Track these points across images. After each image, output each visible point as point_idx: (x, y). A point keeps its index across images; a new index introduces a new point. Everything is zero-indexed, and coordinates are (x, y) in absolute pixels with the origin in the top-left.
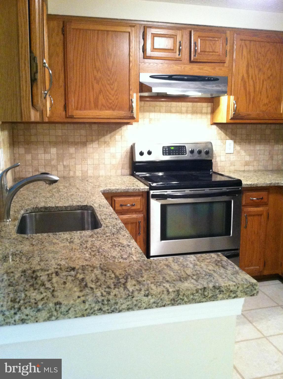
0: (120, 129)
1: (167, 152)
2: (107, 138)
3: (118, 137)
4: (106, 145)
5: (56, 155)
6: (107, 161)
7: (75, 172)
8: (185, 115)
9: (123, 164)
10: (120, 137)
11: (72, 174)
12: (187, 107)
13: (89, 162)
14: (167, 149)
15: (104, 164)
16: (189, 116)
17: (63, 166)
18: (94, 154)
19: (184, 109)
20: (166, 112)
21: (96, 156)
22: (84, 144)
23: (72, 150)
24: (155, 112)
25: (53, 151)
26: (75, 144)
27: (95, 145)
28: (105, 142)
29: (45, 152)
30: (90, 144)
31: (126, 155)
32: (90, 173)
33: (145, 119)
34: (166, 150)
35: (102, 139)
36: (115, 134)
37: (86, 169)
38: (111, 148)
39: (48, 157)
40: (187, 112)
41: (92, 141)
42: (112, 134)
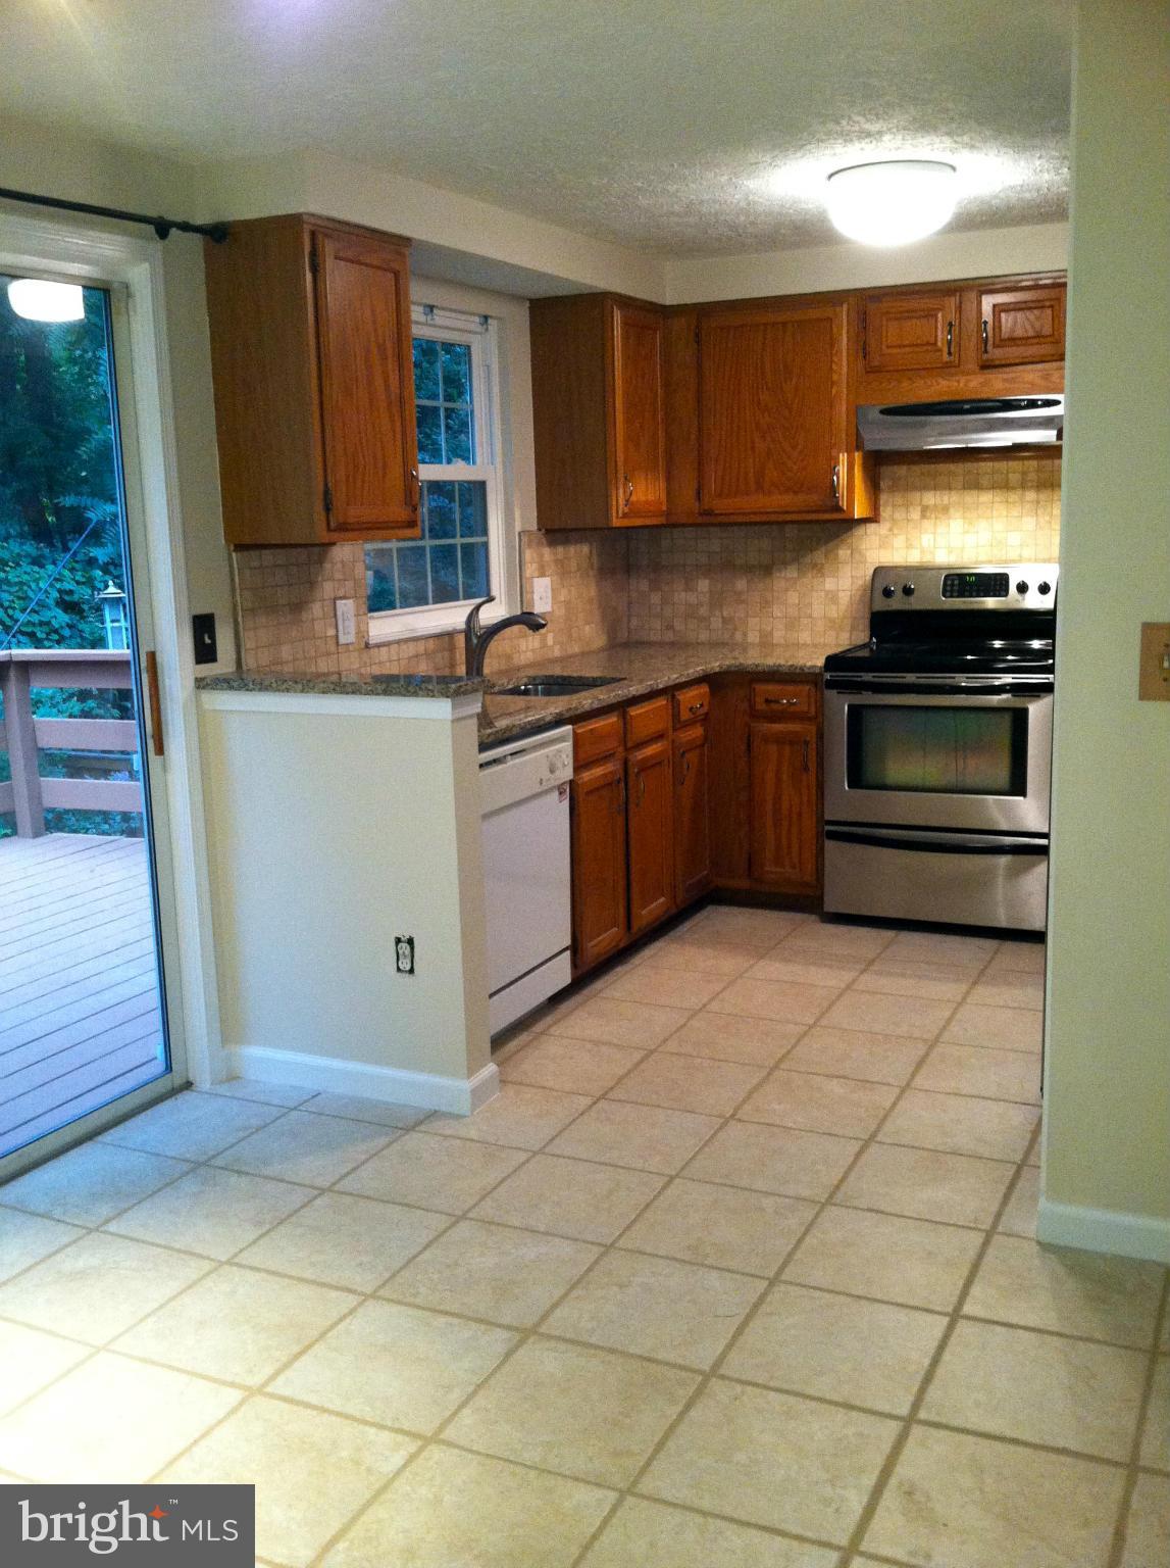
0: (849, 533)
1: (956, 588)
2: (818, 556)
3: (843, 553)
4: (815, 572)
5: (708, 595)
6: (818, 609)
7: (745, 635)
8: (1019, 492)
9: (855, 618)
10: (849, 552)
11: (738, 636)
12: (1024, 473)
13: (777, 611)
14: (956, 582)
15: (810, 617)
16: (1031, 495)
17: (720, 620)
18: (790, 593)
19: (1014, 478)
20: (964, 488)
21: (793, 597)
22: (767, 570)
23: (741, 584)
24: (935, 488)
25: (703, 585)
26: (748, 569)
27: (791, 572)
28: (814, 566)
29: (688, 589)
30: (780, 571)
31: (862, 596)
32: (778, 636)
33: (911, 509)
34: (952, 585)
35: (808, 560)
36: (837, 547)
37: (769, 629)
38: (828, 580)
39: (692, 598)
40: (1023, 486)
41: (785, 564)
42: (831, 545)
